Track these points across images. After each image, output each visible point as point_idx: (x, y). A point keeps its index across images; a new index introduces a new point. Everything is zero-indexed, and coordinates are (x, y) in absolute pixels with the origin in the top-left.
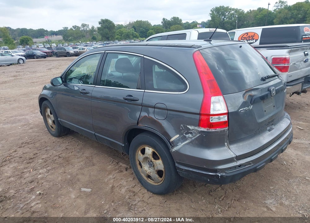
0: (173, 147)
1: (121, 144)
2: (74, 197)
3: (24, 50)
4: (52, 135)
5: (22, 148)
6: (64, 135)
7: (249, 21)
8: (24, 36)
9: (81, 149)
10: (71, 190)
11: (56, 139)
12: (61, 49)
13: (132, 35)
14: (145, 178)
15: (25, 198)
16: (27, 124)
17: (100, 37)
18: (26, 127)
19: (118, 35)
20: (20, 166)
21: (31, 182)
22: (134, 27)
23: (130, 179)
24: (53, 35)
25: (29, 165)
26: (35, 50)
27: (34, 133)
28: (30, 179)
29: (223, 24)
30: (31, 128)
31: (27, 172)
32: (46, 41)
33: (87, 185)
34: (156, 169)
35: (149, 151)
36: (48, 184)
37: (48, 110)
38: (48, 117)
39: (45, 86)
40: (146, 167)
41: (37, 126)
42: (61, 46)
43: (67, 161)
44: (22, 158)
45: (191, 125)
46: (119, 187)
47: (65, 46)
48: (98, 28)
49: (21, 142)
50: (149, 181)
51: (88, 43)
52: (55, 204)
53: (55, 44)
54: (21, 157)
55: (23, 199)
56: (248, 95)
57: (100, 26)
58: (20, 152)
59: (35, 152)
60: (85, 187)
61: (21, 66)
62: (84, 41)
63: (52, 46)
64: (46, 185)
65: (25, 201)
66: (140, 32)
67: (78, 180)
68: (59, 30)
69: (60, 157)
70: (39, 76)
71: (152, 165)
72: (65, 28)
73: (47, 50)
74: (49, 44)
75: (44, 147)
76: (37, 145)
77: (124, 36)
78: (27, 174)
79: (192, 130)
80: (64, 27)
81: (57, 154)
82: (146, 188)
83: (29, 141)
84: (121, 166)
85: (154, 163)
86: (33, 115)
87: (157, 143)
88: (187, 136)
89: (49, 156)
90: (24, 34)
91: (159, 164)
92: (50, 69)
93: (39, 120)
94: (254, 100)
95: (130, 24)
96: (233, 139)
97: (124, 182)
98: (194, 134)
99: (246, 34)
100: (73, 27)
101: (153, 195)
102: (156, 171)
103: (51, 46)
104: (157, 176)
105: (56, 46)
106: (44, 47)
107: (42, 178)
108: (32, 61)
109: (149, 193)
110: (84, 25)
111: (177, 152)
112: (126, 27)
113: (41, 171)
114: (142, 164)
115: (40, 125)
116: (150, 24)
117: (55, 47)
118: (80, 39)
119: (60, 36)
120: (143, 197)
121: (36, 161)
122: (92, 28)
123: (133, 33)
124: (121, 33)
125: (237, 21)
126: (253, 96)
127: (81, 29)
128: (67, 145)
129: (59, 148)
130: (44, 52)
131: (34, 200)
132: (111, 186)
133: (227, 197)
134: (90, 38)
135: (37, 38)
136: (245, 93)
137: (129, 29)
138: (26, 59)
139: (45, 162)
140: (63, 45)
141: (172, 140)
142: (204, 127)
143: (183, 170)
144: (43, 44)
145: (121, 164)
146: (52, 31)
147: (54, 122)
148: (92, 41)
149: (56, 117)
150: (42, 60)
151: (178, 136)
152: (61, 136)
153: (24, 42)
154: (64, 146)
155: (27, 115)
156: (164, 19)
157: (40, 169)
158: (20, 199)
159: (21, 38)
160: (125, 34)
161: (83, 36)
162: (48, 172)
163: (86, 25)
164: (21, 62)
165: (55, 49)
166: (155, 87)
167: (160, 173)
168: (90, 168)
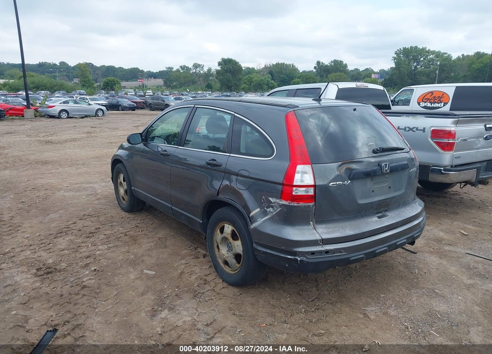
0: (252, 223)
1: (199, 220)
2: (133, 278)
3: (107, 98)
4: (122, 209)
5: (83, 221)
6: (137, 211)
7: (459, 73)
8: (109, 78)
9: (155, 228)
10: (132, 270)
11: (127, 214)
12: (158, 99)
13: (267, 85)
14: (222, 265)
15: (77, 272)
16: (93, 194)
17: (218, 85)
18: (92, 197)
19: (245, 83)
20: (77, 239)
21: (87, 257)
22: (271, 73)
23: (205, 267)
24: (151, 78)
25: (88, 239)
26: (122, 97)
27: (101, 206)
28: (87, 254)
29: (415, 74)
30: (99, 199)
31: (84, 247)
32: (140, 86)
33: (152, 267)
34: (234, 252)
35: (228, 229)
36: (106, 261)
37: (122, 176)
38: (120, 185)
39: (122, 144)
40: (224, 250)
41: (106, 197)
42: (160, 94)
43: (134, 239)
44: (81, 232)
45: (272, 197)
46: (189, 273)
47: (165, 95)
48: (217, 71)
49: (83, 213)
50: (227, 269)
51: (200, 92)
52: (110, 281)
53: (151, 91)
54: (80, 230)
55: (74, 273)
56: (344, 168)
57: (219, 68)
58: (80, 224)
59: (97, 227)
60: (148, 270)
61: (99, 119)
62: (195, 89)
63: (147, 94)
64: (104, 262)
65: (76, 276)
66: (280, 81)
67: (143, 261)
68: (160, 71)
69: (126, 235)
70: (121, 135)
71: (230, 248)
72: (169, 68)
73: (138, 100)
74: (143, 91)
75: (109, 222)
76: (102, 219)
77: (254, 85)
78: (84, 249)
79: (273, 203)
80: (167, 67)
81: (124, 231)
82: (221, 278)
83: (93, 213)
84: (199, 252)
85: (232, 244)
86: (104, 184)
87: (237, 219)
88: (268, 210)
89: (113, 233)
90: (110, 74)
91: (238, 246)
92: (138, 126)
93: (110, 191)
94: (354, 175)
95: (266, 67)
96: (321, 218)
97: (197, 270)
98: (275, 208)
99: (431, 94)
100: (181, 67)
101: (228, 286)
102: (234, 255)
103: (145, 94)
104: (234, 261)
105: (152, 94)
106: (135, 95)
107: (100, 255)
108: (115, 114)
109: (224, 283)
110: (196, 66)
111: (255, 229)
112: (259, 72)
113: (100, 247)
114: (220, 247)
115: (109, 196)
116: (296, 70)
117: (150, 95)
118: (188, 86)
119: (161, 80)
120: (216, 286)
121: (97, 236)
122: (208, 70)
123: (268, 81)
124: (250, 81)
125: (439, 72)
126: (353, 170)
127: (191, 72)
128: (138, 222)
129: (128, 225)
130: (134, 102)
131: (87, 275)
132: (180, 271)
133: (319, 299)
134: (204, 85)
135: (127, 80)
136: (342, 164)
137: (263, 75)
138: (108, 110)
139: (107, 238)
140: (162, 94)
141: (252, 214)
142: (286, 200)
143: (261, 252)
144: (135, 90)
145: (199, 250)
146: (149, 72)
147: (126, 191)
148: (206, 91)
149: (130, 185)
150: (130, 114)
151: (259, 209)
152: (133, 212)
153: (109, 86)
154: (134, 223)
155: (96, 183)
156: (318, 63)
157: (100, 245)
158: (71, 272)
159: (105, 80)
160: (255, 83)
161: (194, 82)
162: (109, 250)
163: (200, 65)
164: (100, 113)
165: (150, 98)
166: (242, 151)
167: (238, 257)
168: (160, 250)
